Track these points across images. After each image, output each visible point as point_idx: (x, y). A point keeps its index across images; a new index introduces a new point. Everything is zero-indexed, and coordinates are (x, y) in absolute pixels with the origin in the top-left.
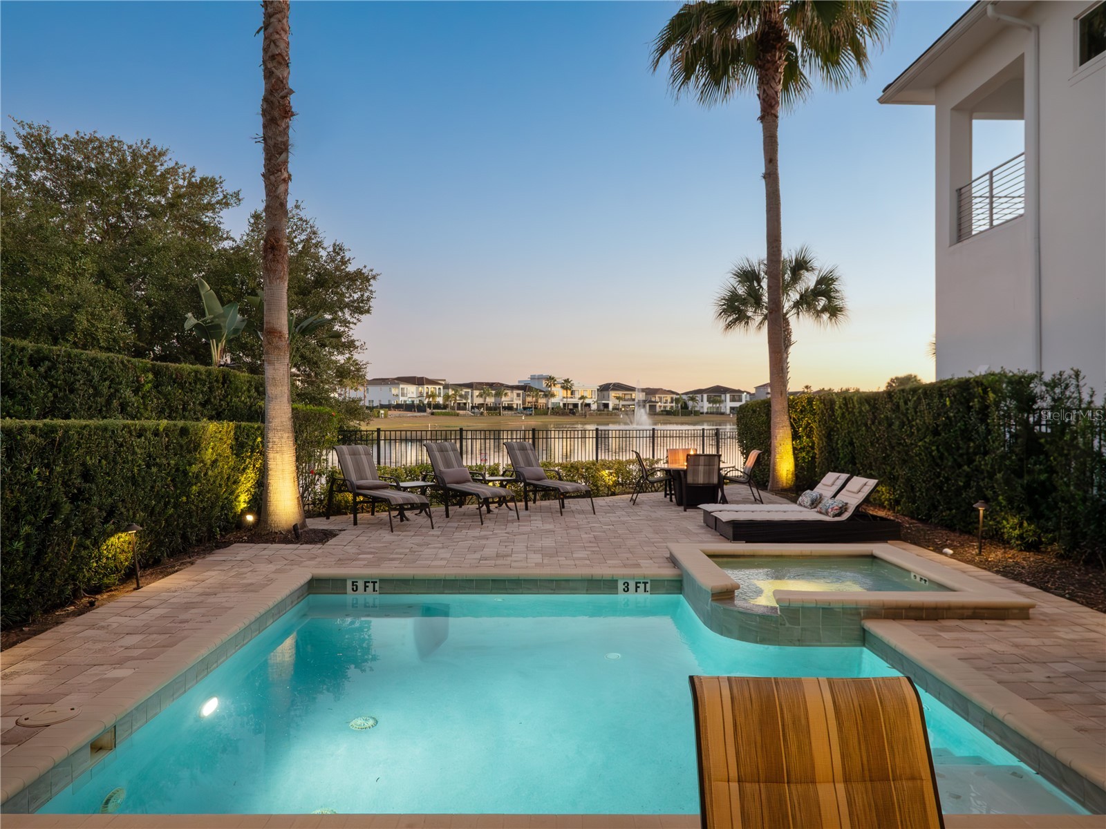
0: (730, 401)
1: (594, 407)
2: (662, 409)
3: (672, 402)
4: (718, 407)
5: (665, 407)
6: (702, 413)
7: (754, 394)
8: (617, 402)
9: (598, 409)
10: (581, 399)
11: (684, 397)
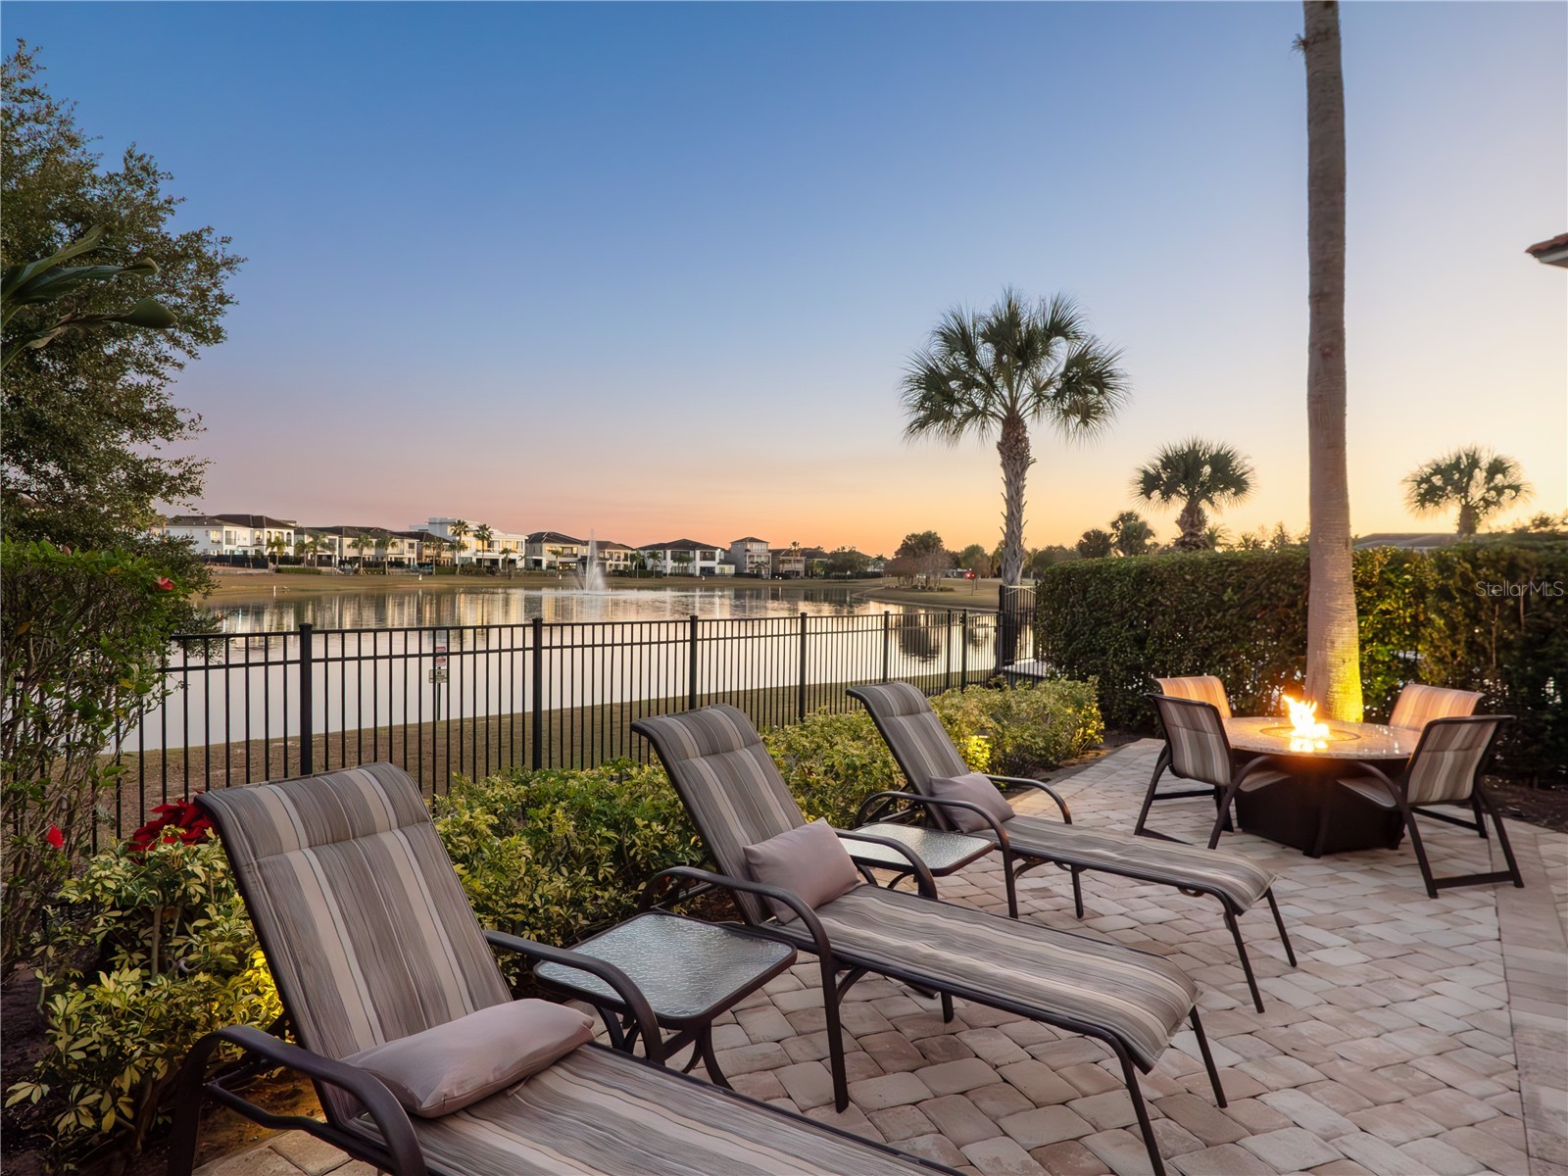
0: (701, 560)
1: (521, 564)
2: (614, 568)
3: (626, 559)
4: (686, 567)
5: (617, 566)
7: (729, 551)
8: (553, 558)
9: (527, 567)
10: (503, 552)
11: (642, 552)
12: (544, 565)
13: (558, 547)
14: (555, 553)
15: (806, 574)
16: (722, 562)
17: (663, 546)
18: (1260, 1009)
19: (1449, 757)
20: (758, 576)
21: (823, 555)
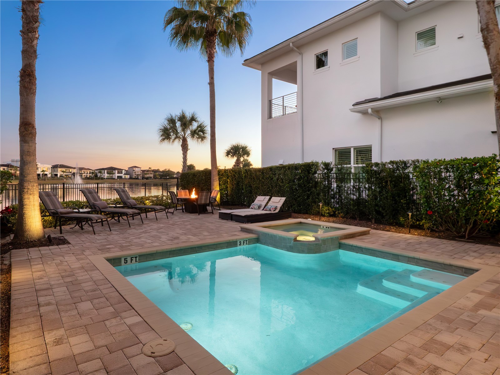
0: (117, 173)
1: (49, 176)
2: (85, 177)
3: (90, 173)
4: (112, 176)
5: (86, 176)
6: (105, 179)
7: (127, 171)
8: (62, 173)
9: (52, 177)
10: (42, 171)
11: (96, 171)
12: (59, 176)
13: (64, 169)
14: (63, 172)
15: (154, 178)
16: (125, 174)
17: (104, 169)
18: (157, 220)
19: (204, 197)
20: (137, 179)
21: (160, 172)
